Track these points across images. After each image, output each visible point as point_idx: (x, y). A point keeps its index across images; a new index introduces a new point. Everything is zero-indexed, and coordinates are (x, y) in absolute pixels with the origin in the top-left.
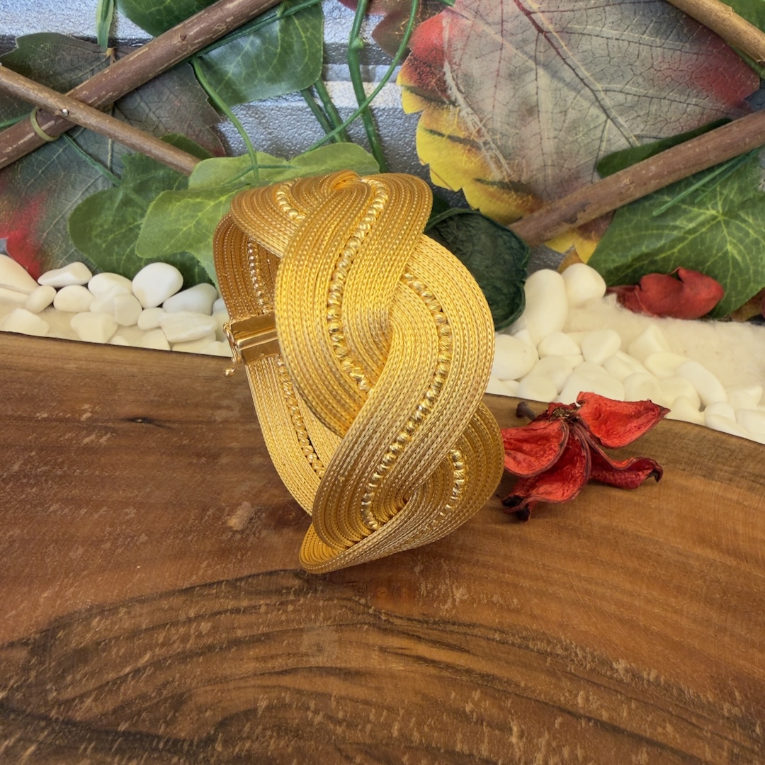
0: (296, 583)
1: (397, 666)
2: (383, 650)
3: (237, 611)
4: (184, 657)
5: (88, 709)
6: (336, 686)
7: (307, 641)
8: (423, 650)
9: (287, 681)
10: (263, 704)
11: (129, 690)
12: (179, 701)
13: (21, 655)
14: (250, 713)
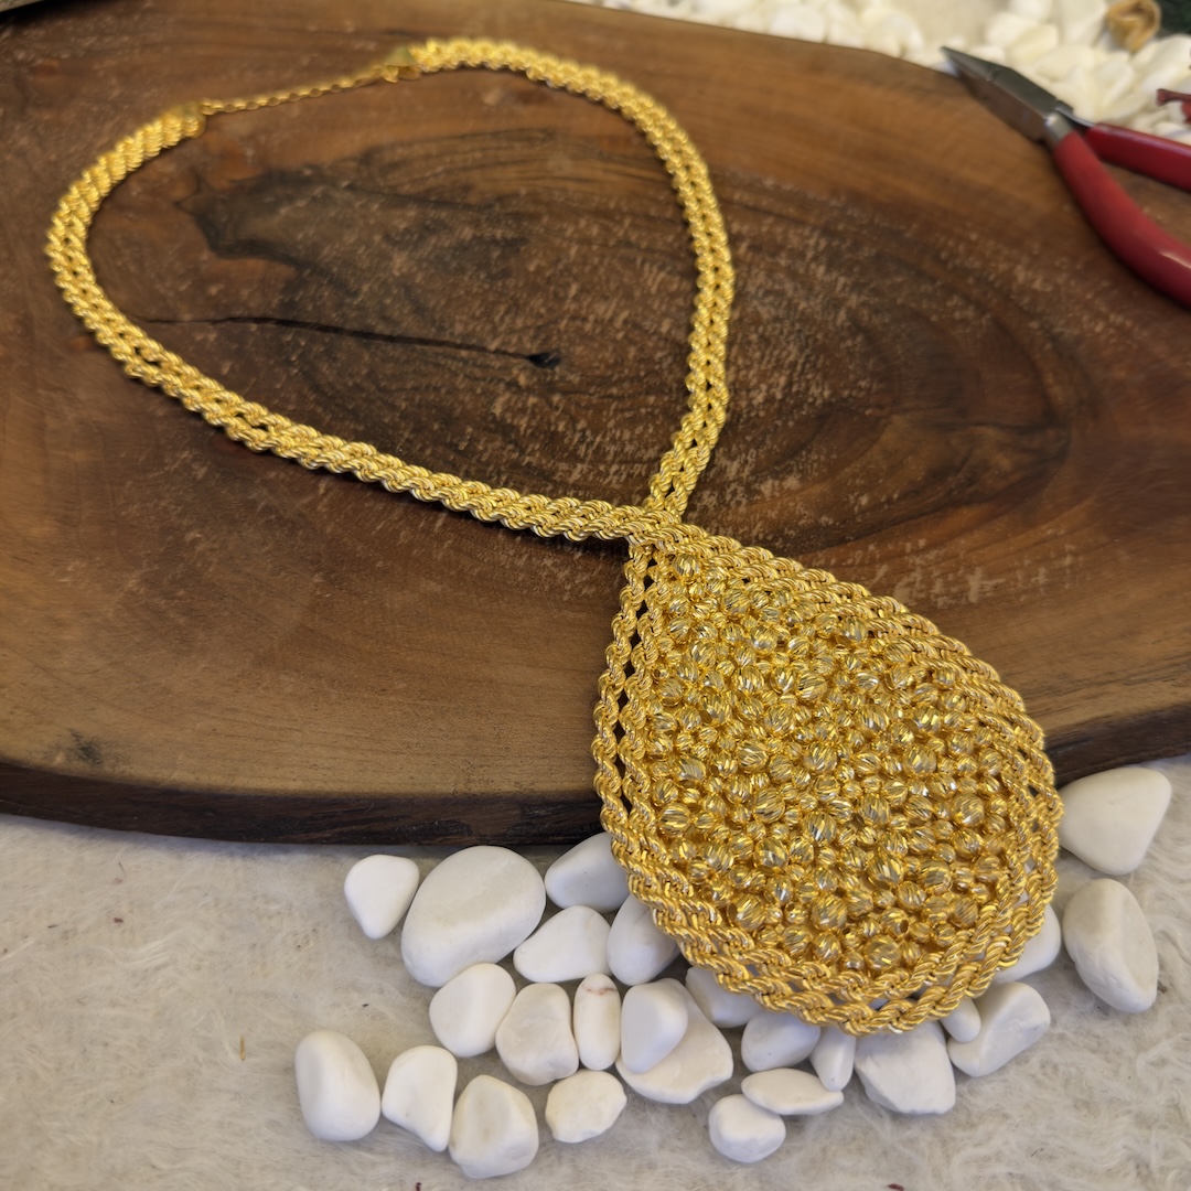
0: (541, 135)
1: (615, 178)
2: (606, 171)
3: (499, 148)
4: (466, 169)
5: (406, 189)
6: (572, 186)
7: (551, 164)
8: (633, 171)
9: (539, 183)
10: (523, 191)
11: (432, 182)
12: (467, 188)
13: (353, 164)
14: (516, 195)
